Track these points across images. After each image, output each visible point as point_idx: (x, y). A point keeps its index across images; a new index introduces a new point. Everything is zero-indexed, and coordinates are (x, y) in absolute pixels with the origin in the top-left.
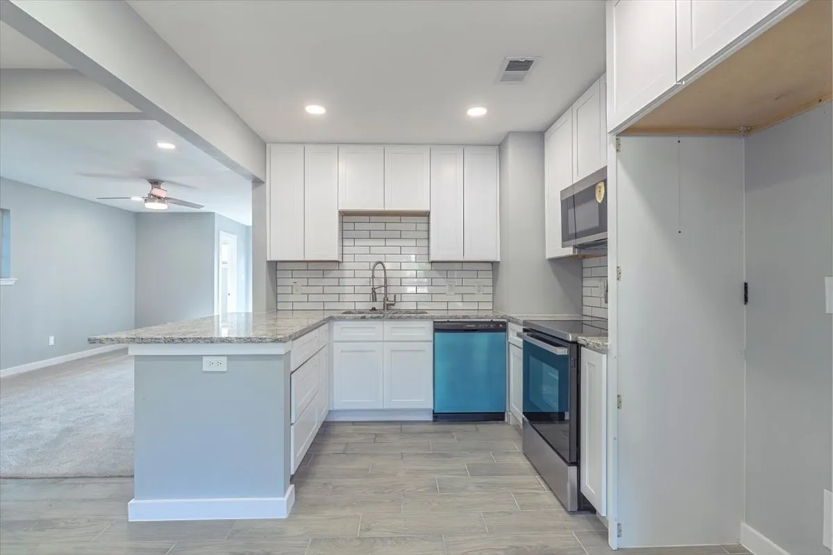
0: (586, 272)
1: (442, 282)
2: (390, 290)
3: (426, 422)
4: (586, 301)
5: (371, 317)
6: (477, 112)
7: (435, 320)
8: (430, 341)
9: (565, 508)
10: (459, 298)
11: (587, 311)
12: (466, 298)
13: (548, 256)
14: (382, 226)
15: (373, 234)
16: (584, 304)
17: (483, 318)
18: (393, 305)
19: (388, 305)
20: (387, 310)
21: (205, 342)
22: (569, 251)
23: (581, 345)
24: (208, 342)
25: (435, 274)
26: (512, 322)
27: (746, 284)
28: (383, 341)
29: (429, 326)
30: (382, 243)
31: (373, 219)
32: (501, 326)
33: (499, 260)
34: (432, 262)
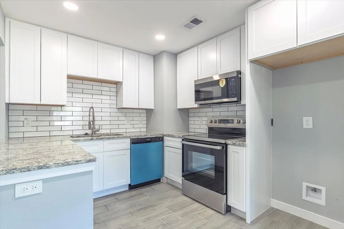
0: (190, 115)
1: (123, 118)
2: (96, 123)
3: (125, 191)
4: (190, 126)
5: (97, 139)
6: (160, 37)
7: (131, 138)
8: (129, 149)
9: (221, 213)
10: (131, 126)
11: (191, 130)
12: (135, 126)
13: (178, 108)
14: (90, 87)
15: (85, 91)
16: (189, 127)
17: (153, 136)
18: (99, 131)
19: (95, 131)
20: (95, 134)
21: (21, 172)
22: (196, 106)
23: (228, 144)
24: (24, 171)
25: (120, 114)
26: (166, 136)
27: (272, 120)
28: (103, 152)
29: (128, 141)
30: (90, 96)
31: (85, 82)
32: (161, 138)
33: (153, 108)
34: (118, 109)
